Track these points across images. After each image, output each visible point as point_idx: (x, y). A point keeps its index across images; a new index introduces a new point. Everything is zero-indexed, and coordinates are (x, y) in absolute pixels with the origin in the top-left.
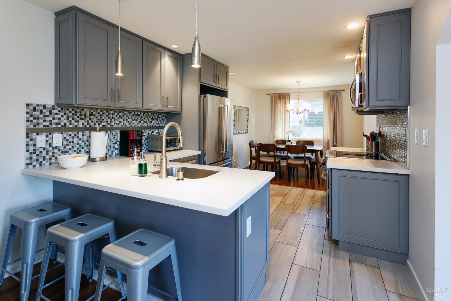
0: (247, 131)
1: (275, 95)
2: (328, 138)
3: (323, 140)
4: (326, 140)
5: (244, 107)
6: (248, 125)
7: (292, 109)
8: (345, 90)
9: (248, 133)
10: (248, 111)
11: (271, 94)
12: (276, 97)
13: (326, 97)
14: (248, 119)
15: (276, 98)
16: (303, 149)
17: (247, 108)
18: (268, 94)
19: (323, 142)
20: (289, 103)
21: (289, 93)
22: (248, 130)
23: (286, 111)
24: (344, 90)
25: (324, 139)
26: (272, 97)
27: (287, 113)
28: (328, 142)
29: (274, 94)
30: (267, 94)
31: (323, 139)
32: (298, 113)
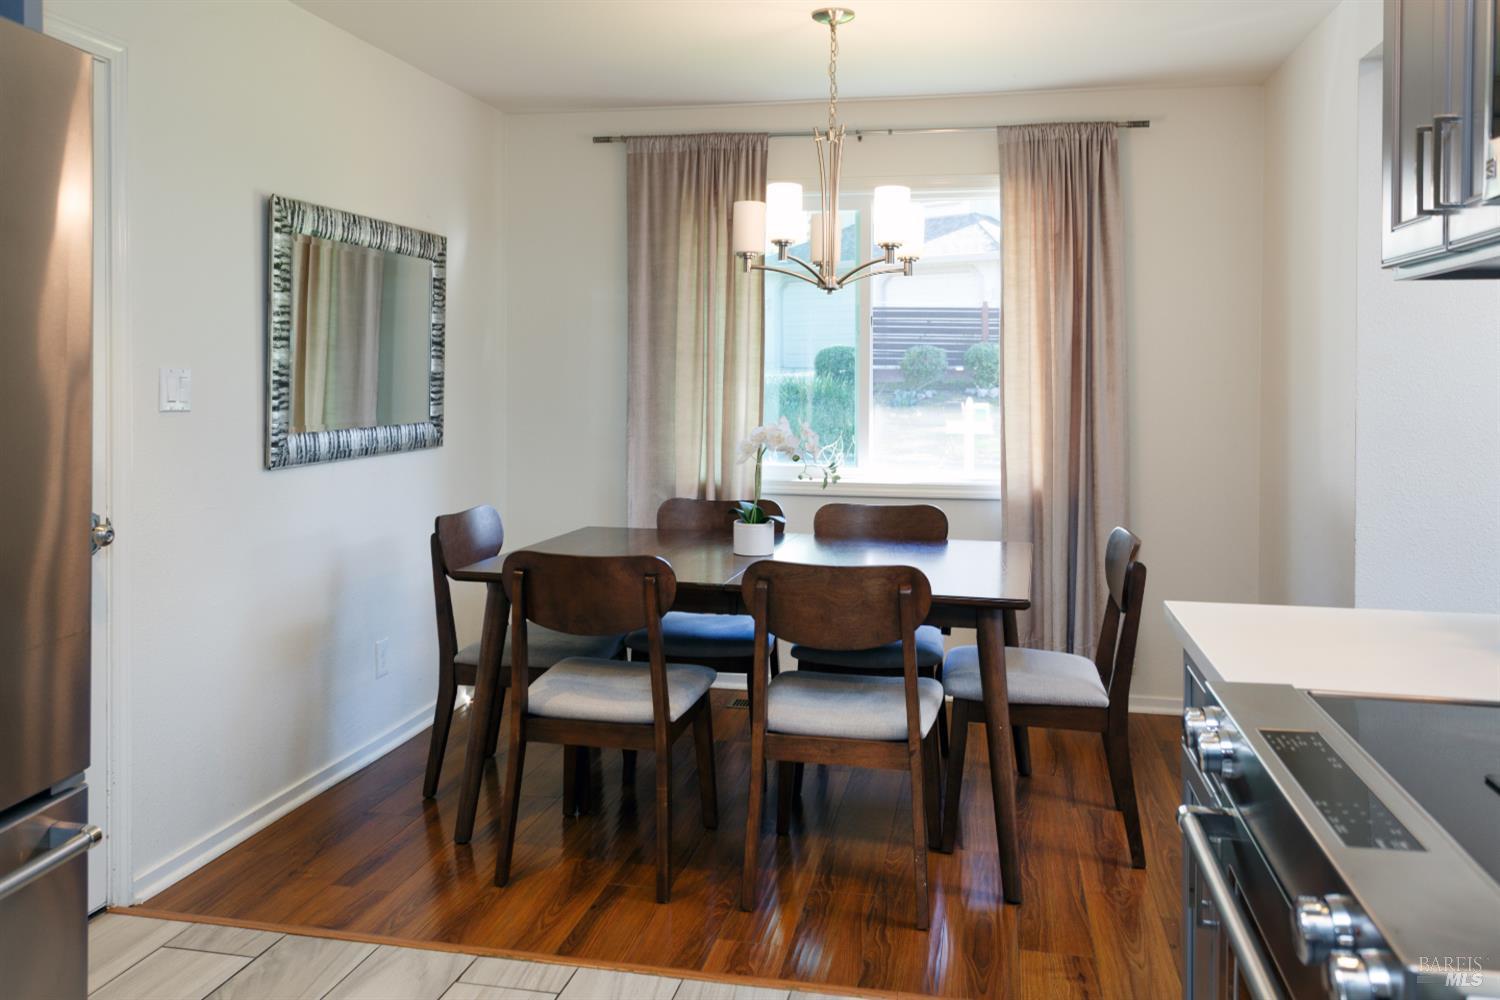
0: (428, 430)
1: (659, 146)
2: (1031, 482)
3: (998, 494)
4: (1020, 492)
5: (401, 228)
6: (437, 379)
7: (781, 244)
8: (1151, 124)
9: (438, 442)
10: (441, 264)
11: (624, 139)
12: (665, 159)
13: (1021, 170)
14: (441, 328)
15: (665, 172)
16: (899, 599)
17: (427, 239)
18: (607, 140)
19: (997, 509)
20: (763, 199)
21: (763, 136)
22: (438, 421)
23: (739, 261)
24: (1145, 124)
25: (1010, 487)
26: (634, 164)
27: (748, 281)
28: (1037, 507)
29: (649, 137)
30: (597, 140)
31: (998, 483)
32: (831, 281)
